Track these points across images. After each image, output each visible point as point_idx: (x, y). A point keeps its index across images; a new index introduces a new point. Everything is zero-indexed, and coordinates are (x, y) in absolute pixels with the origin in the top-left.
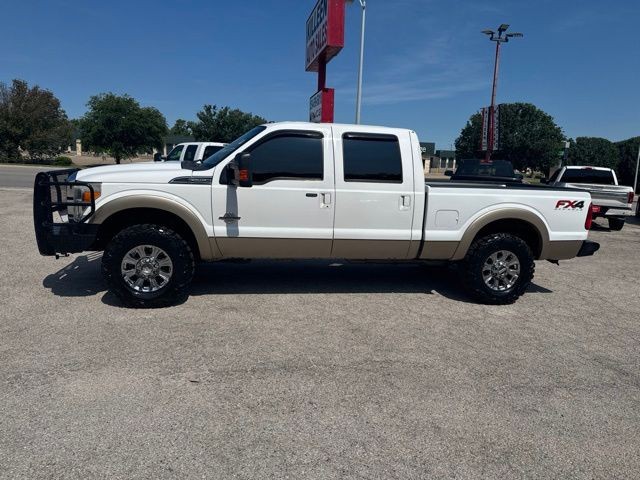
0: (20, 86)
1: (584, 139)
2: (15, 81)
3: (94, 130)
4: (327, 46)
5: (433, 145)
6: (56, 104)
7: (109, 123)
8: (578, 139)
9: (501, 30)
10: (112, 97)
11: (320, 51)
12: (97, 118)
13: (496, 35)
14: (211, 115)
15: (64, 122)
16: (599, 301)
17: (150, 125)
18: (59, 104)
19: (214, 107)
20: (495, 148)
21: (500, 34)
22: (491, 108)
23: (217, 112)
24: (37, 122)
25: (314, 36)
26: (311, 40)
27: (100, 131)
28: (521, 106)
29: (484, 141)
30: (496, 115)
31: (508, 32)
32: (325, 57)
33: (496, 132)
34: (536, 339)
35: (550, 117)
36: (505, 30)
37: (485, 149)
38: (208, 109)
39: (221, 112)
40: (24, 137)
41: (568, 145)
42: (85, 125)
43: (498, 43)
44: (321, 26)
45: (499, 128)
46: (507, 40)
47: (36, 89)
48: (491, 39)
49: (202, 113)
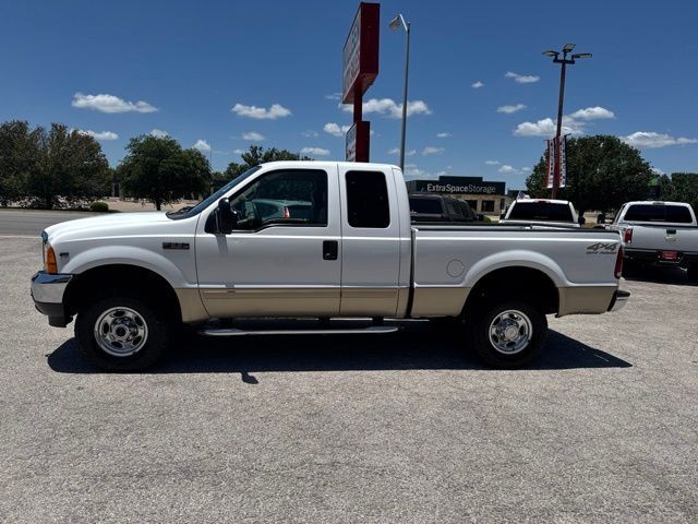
0: (59, 130)
1: (680, 175)
2: (54, 126)
5: (504, 184)
6: (97, 148)
8: (674, 176)
9: (566, 50)
10: (152, 139)
11: (354, 80)
12: (136, 162)
13: (561, 58)
14: (257, 157)
16: (662, 376)
18: (99, 148)
19: (261, 149)
20: (562, 185)
21: (565, 55)
22: (556, 140)
23: (263, 153)
25: (349, 65)
26: (347, 69)
27: (140, 176)
28: (601, 139)
29: (550, 176)
30: (562, 147)
31: (573, 53)
32: (361, 86)
33: (563, 167)
34: (556, 431)
35: (637, 151)
37: (550, 186)
38: (254, 150)
39: (267, 153)
43: (563, 66)
44: (355, 52)
45: (566, 162)
46: (573, 62)
47: (75, 133)
48: (555, 61)
49: (248, 154)
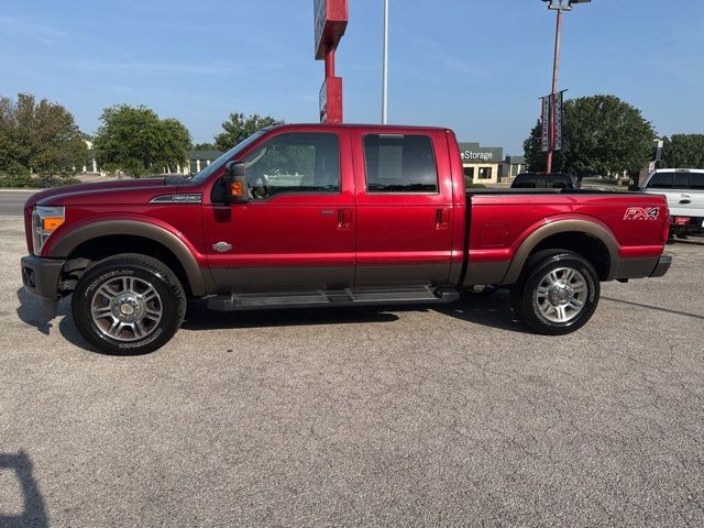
0: (26, 101)
1: (680, 136)
4: (327, 21)
6: (69, 119)
8: (674, 137)
11: (322, 30)
12: (111, 133)
13: (556, 3)
14: (238, 125)
17: (169, 138)
19: (241, 116)
20: (557, 148)
21: (561, 1)
22: (553, 95)
23: (245, 121)
26: (317, 20)
27: (114, 147)
28: (602, 99)
29: (545, 139)
30: (558, 105)
32: (331, 37)
33: (558, 127)
35: (637, 111)
37: (545, 149)
38: (235, 118)
39: (248, 122)
41: (660, 144)
42: (98, 141)
43: (559, 13)
47: (43, 102)
49: (228, 123)
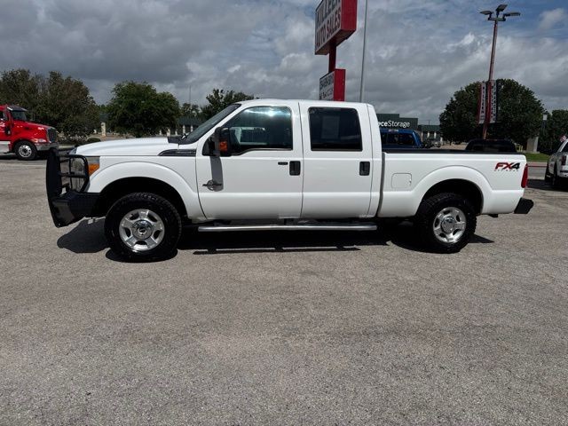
0: (55, 77)
1: (560, 112)
2: (51, 73)
3: (120, 113)
4: (341, 30)
6: (86, 92)
7: (131, 107)
9: (499, 10)
10: (133, 84)
11: (331, 36)
12: (121, 103)
13: (494, 16)
14: (219, 98)
15: (93, 106)
17: (166, 107)
18: (88, 91)
19: (222, 91)
20: (492, 121)
21: (498, 14)
22: (488, 84)
23: (224, 95)
24: (70, 107)
25: (325, 22)
26: (322, 25)
27: (124, 114)
28: (503, 82)
29: (483, 114)
30: (494, 90)
31: (505, 12)
32: (336, 41)
36: (502, 10)
37: (482, 122)
38: (216, 92)
39: (227, 95)
40: (59, 120)
42: (111, 109)
43: (496, 23)
44: (333, 12)
46: (504, 20)
47: (69, 79)
48: (489, 19)
49: (211, 96)
